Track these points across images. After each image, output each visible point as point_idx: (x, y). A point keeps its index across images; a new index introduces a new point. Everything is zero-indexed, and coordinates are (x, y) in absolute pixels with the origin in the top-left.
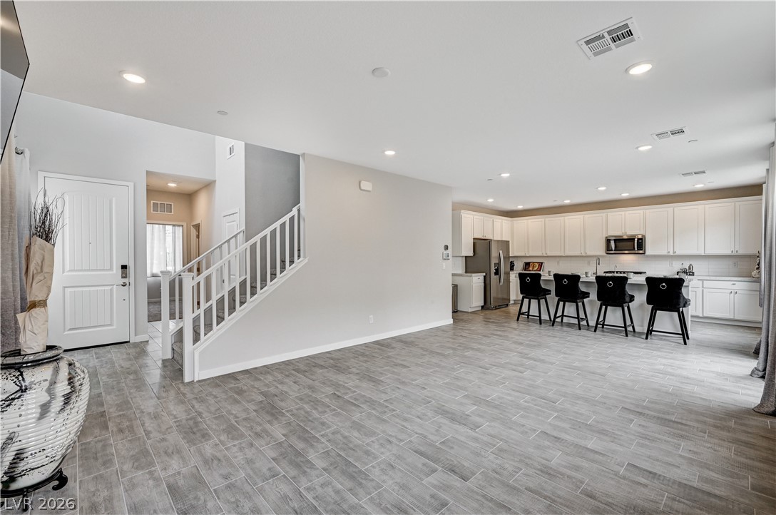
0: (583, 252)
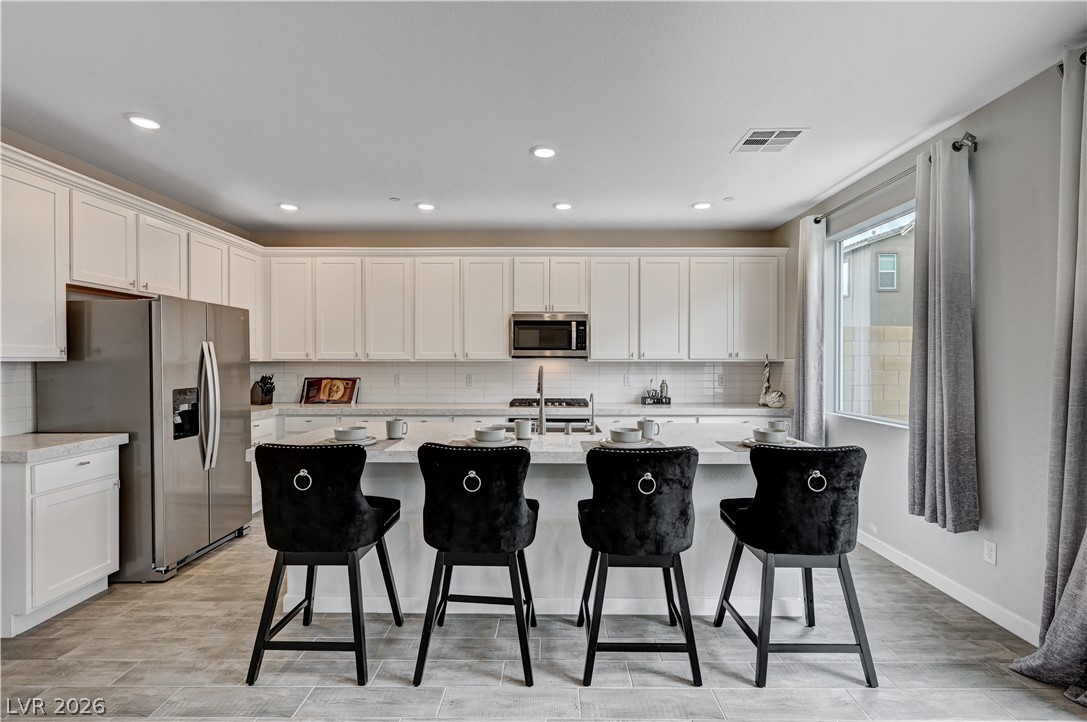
0: (458, 350)
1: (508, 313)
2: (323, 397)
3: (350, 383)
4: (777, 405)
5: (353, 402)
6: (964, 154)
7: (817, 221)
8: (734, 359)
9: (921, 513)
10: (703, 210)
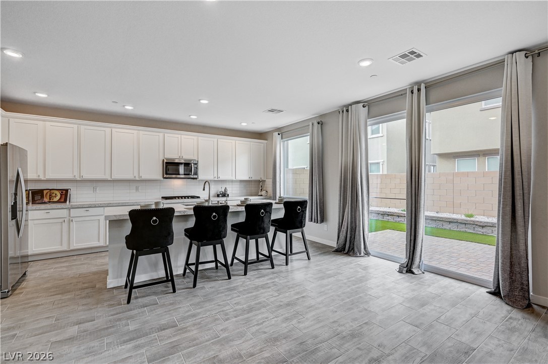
1: (162, 158)
2: (46, 200)
3: (64, 192)
4: (266, 195)
5: (68, 202)
6: (320, 125)
7: (279, 134)
8: (251, 179)
9: (312, 221)
10: (244, 125)
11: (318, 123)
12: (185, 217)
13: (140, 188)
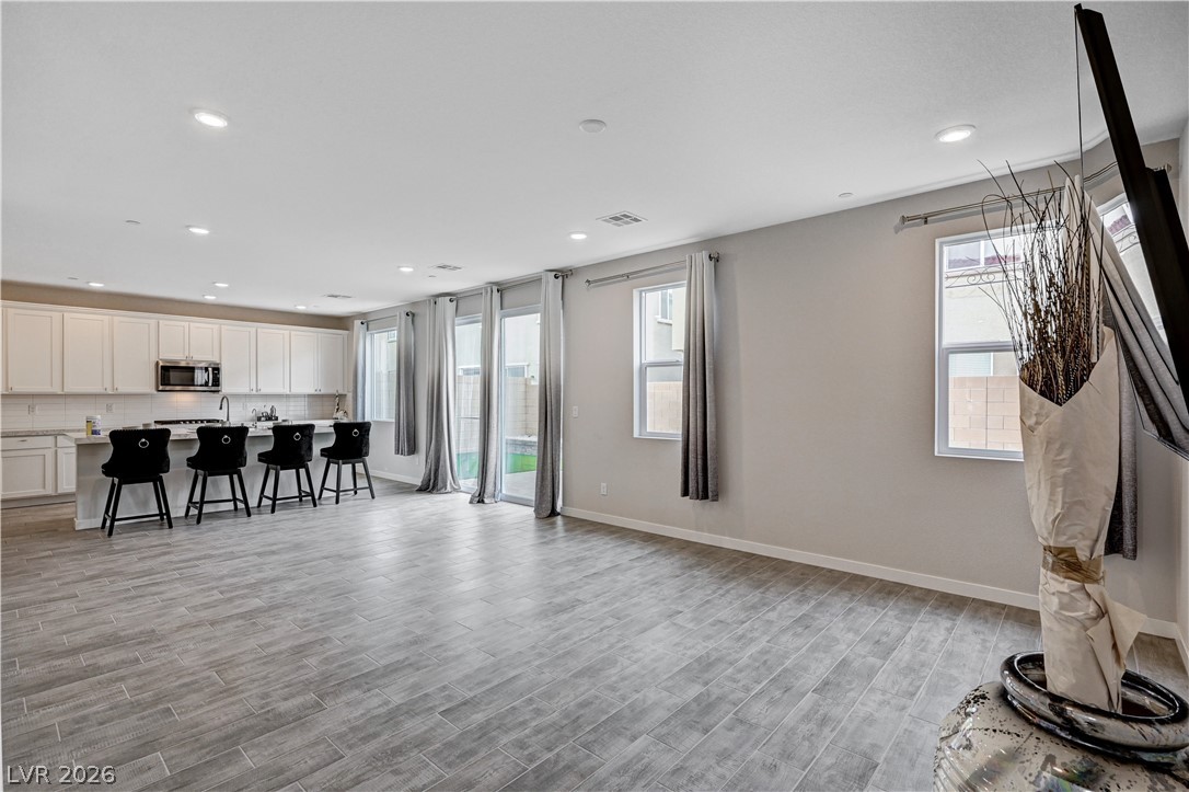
1: (154, 359)
7: (362, 323)
8: (318, 393)
11: (407, 314)
12: (185, 443)
13: (114, 406)
